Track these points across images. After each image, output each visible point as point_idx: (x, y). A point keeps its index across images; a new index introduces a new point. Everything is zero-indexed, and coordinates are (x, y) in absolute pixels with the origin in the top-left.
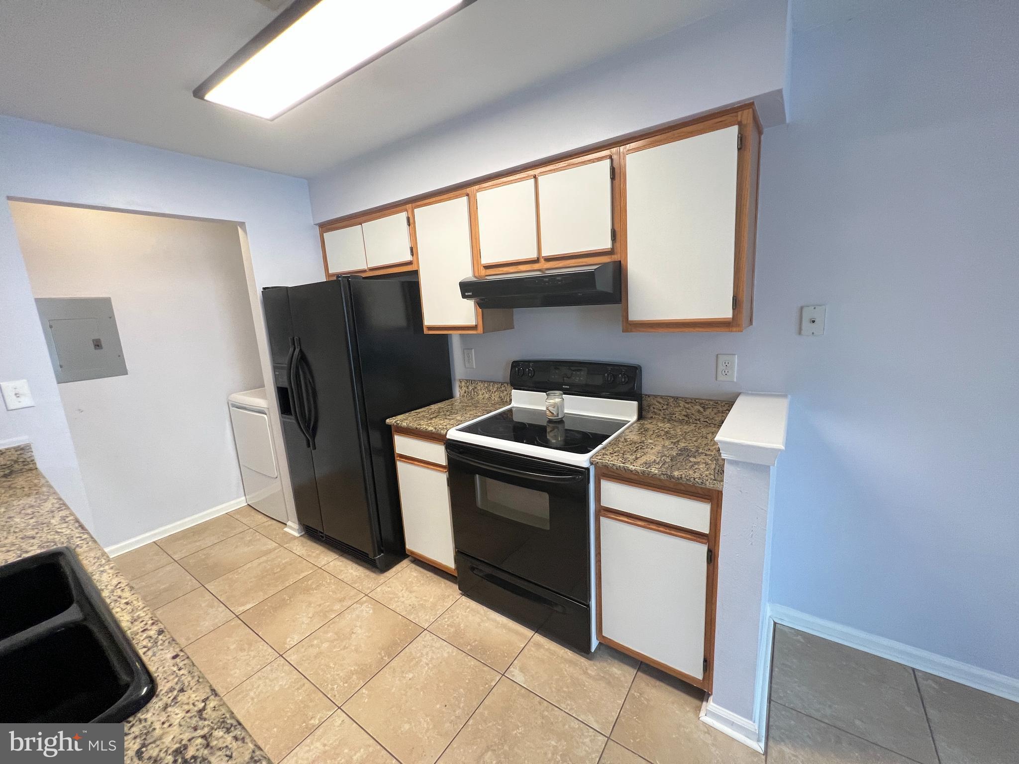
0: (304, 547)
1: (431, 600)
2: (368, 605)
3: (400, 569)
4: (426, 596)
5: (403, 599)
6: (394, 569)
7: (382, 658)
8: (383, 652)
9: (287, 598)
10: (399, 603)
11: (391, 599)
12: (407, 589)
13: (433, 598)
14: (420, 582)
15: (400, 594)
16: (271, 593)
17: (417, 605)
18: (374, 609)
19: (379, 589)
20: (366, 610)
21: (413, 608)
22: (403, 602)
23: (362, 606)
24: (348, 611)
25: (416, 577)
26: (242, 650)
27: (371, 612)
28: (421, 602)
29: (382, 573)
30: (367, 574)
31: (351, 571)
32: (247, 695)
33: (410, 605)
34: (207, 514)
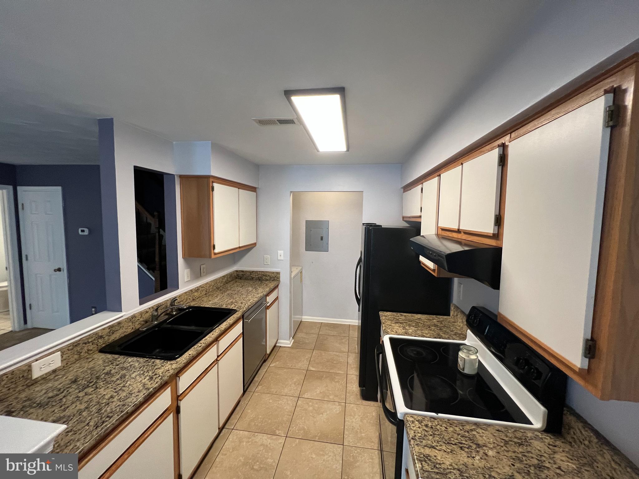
0: (354, 360)
1: (363, 435)
2: (340, 408)
3: (372, 405)
4: (363, 430)
5: (354, 420)
6: (369, 402)
7: (316, 436)
8: (319, 434)
9: (324, 377)
10: (351, 421)
11: (351, 415)
12: (362, 417)
13: (365, 434)
14: (371, 420)
15: (356, 417)
16: (324, 370)
17: (355, 430)
18: (339, 413)
19: (352, 405)
20: (337, 409)
21: (353, 429)
22: (353, 422)
23: (339, 405)
24: (333, 402)
25: (373, 416)
26: (295, 384)
27: (338, 412)
28: (358, 431)
29: (363, 400)
30: (358, 393)
31: (354, 386)
32: (278, 401)
33: (353, 427)
34: (346, 321)
